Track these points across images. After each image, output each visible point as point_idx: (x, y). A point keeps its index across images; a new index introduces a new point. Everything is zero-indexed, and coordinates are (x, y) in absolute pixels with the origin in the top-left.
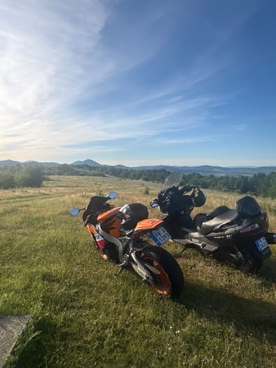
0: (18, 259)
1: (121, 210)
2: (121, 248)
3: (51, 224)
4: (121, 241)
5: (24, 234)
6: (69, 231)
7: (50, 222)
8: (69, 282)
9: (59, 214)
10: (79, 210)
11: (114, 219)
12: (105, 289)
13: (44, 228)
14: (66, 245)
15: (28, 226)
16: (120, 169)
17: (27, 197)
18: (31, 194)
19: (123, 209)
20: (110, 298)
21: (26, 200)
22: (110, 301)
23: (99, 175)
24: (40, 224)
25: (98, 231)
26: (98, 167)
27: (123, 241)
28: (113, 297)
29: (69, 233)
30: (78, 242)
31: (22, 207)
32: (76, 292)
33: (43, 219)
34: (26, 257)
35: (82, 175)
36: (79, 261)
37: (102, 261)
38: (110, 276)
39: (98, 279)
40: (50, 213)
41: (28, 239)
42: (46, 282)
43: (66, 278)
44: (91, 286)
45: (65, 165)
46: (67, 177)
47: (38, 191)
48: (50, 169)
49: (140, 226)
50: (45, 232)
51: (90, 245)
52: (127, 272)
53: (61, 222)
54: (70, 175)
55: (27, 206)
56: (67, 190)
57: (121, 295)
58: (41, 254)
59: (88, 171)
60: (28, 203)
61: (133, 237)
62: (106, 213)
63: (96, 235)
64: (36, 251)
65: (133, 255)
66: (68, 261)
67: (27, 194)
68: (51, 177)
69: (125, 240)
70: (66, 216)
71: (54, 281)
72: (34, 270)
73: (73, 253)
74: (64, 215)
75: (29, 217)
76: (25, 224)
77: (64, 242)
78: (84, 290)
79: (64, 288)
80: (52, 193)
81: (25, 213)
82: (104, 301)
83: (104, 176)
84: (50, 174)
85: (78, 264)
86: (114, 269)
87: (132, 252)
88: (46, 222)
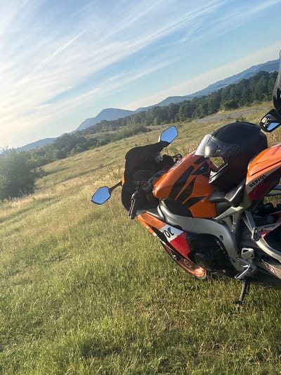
0: (26, 330)
1: (198, 153)
2: (228, 239)
3: (71, 247)
4: (224, 223)
5: (25, 282)
6: (110, 247)
7: (68, 244)
8: (141, 347)
9: (80, 223)
10: (111, 190)
11: (191, 178)
12: (223, 338)
13: (61, 258)
14: (113, 274)
15: (29, 264)
16: (173, 105)
17: (14, 215)
18: (19, 208)
19: (203, 148)
20: (242, 354)
21: (14, 222)
22: (244, 361)
23: (136, 132)
24: (51, 253)
25: (164, 220)
26: (129, 118)
27: (228, 220)
28: (249, 352)
29: (111, 251)
30: (134, 263)
31: (8, 234)
32: (162, 363)
33: (54, 242)
34: (39, 323)
35: (103, 144)
36: (149, 298)
37: (196, 284)
38: (225, 309)
39: (201, 322)
40: (62, 227)
41: (36, 286)
42: (92, 360)
43: (132, 339)
44: (190, 340)
45: (66, 137)
46: (77, 157)
47: (31, 200)
48: (41, 153)
49: (256, 169)
50: (64, 264)
51: (161, 260)
52: (262, 289)
53: (89, 237)
54: (81, 151)
55: (17, 230)
56: (84, 179)
57: (265, 341)
58: (66, 309)
59: (111, 132)
60: (17, 225)
61: (248, 202)
62: (169, 174)
63: (164, 228)
64: (56, 305)
65: (262, 245)
66: (126, 304)
67: (13, 211)
68: (47, 168)
69: (231, 217)
70: (94, 223)
71: (108, 352)
72: (62, 343)
73: (131, 286)
74: (90, 222)
75: (26, 249)
76: (22, 263)
77: (106, 271)
78: (179, 353)
79: (135, 360)
80: (58, 194)
81: (16, 243)
82: (232, 364)
83: (145, 131)
84: (44, 163)
85: (149, 305)
86: (229, 290)
87: (257, 237)
88: (60, 247)
